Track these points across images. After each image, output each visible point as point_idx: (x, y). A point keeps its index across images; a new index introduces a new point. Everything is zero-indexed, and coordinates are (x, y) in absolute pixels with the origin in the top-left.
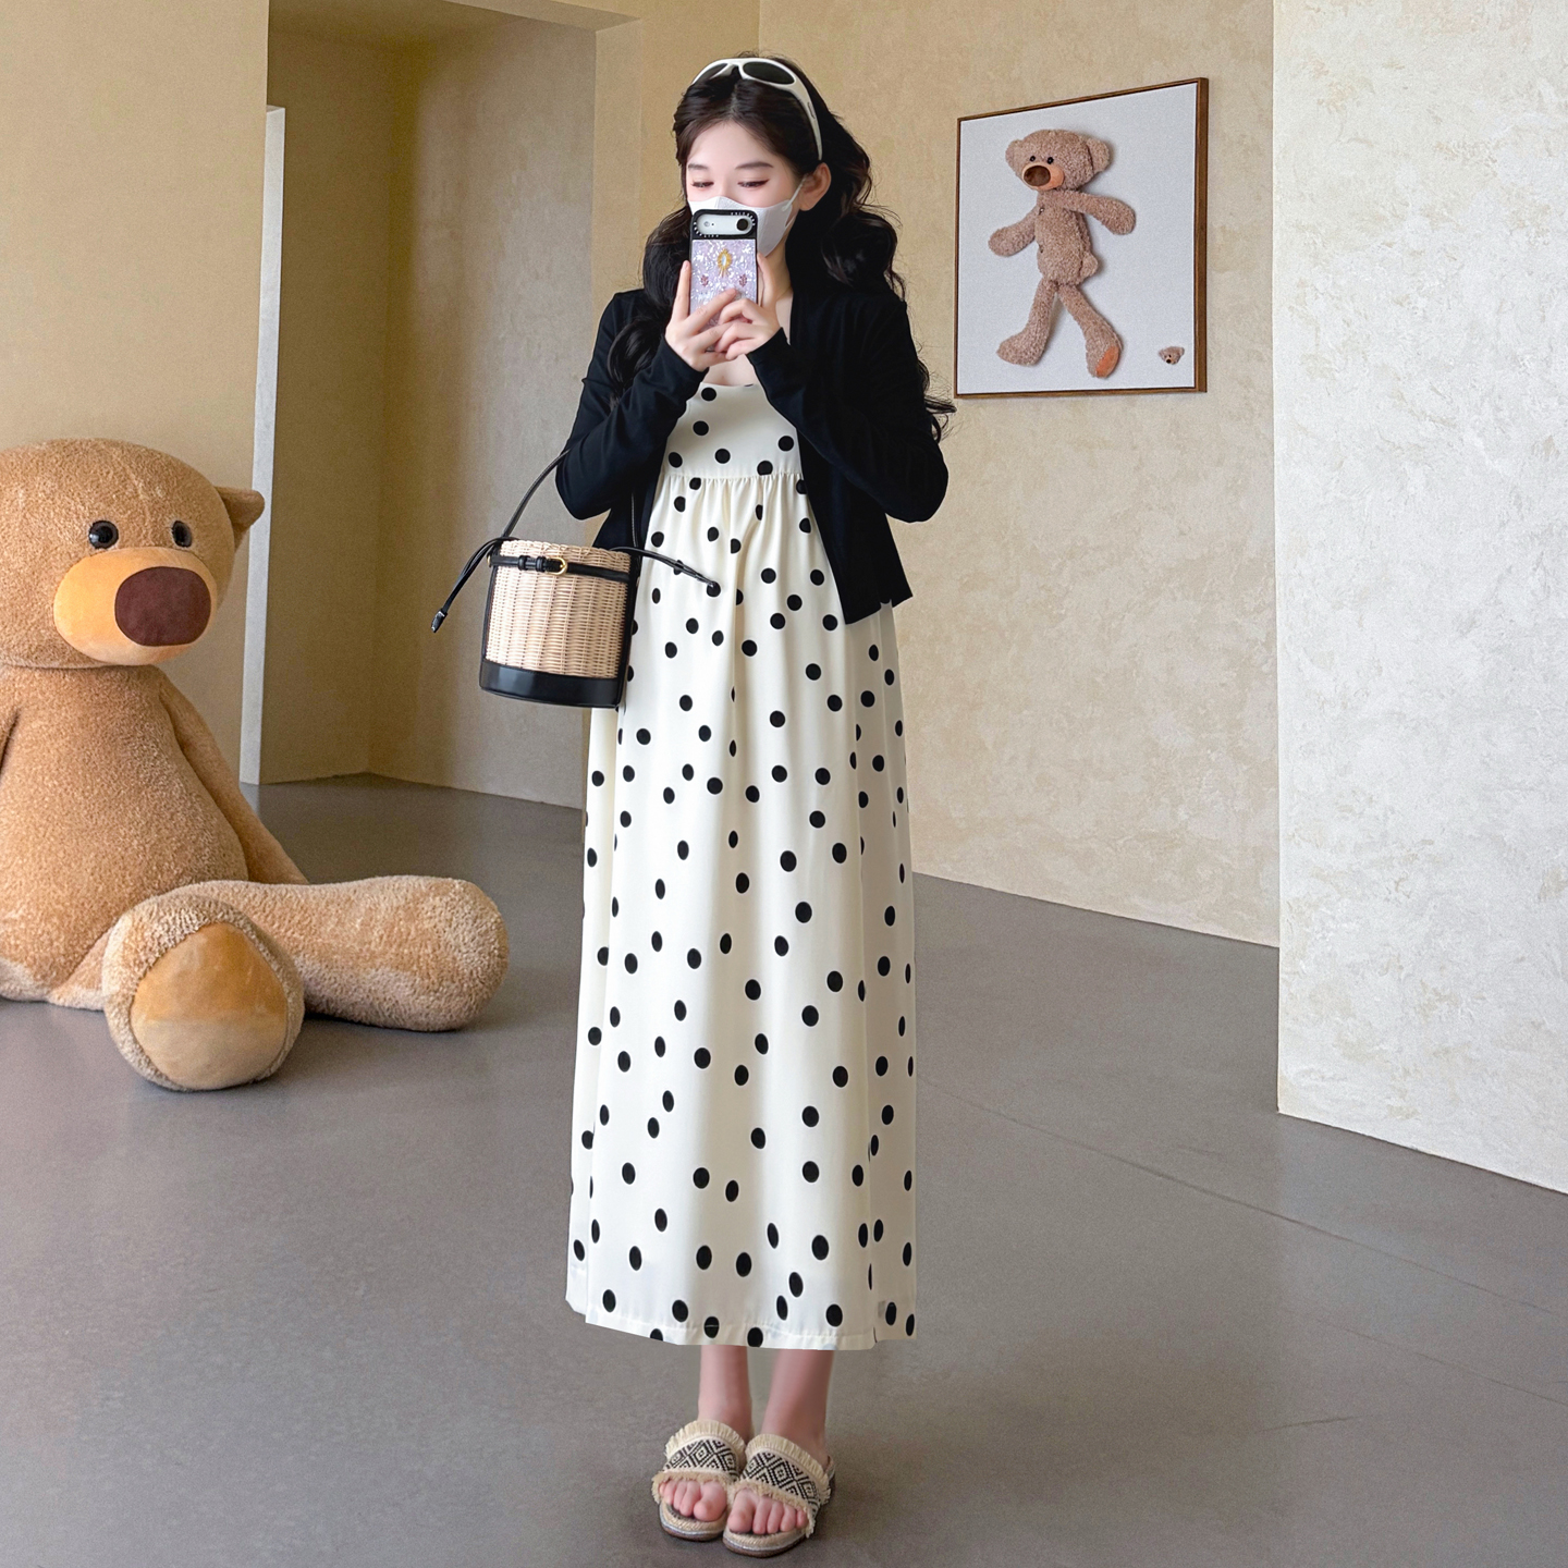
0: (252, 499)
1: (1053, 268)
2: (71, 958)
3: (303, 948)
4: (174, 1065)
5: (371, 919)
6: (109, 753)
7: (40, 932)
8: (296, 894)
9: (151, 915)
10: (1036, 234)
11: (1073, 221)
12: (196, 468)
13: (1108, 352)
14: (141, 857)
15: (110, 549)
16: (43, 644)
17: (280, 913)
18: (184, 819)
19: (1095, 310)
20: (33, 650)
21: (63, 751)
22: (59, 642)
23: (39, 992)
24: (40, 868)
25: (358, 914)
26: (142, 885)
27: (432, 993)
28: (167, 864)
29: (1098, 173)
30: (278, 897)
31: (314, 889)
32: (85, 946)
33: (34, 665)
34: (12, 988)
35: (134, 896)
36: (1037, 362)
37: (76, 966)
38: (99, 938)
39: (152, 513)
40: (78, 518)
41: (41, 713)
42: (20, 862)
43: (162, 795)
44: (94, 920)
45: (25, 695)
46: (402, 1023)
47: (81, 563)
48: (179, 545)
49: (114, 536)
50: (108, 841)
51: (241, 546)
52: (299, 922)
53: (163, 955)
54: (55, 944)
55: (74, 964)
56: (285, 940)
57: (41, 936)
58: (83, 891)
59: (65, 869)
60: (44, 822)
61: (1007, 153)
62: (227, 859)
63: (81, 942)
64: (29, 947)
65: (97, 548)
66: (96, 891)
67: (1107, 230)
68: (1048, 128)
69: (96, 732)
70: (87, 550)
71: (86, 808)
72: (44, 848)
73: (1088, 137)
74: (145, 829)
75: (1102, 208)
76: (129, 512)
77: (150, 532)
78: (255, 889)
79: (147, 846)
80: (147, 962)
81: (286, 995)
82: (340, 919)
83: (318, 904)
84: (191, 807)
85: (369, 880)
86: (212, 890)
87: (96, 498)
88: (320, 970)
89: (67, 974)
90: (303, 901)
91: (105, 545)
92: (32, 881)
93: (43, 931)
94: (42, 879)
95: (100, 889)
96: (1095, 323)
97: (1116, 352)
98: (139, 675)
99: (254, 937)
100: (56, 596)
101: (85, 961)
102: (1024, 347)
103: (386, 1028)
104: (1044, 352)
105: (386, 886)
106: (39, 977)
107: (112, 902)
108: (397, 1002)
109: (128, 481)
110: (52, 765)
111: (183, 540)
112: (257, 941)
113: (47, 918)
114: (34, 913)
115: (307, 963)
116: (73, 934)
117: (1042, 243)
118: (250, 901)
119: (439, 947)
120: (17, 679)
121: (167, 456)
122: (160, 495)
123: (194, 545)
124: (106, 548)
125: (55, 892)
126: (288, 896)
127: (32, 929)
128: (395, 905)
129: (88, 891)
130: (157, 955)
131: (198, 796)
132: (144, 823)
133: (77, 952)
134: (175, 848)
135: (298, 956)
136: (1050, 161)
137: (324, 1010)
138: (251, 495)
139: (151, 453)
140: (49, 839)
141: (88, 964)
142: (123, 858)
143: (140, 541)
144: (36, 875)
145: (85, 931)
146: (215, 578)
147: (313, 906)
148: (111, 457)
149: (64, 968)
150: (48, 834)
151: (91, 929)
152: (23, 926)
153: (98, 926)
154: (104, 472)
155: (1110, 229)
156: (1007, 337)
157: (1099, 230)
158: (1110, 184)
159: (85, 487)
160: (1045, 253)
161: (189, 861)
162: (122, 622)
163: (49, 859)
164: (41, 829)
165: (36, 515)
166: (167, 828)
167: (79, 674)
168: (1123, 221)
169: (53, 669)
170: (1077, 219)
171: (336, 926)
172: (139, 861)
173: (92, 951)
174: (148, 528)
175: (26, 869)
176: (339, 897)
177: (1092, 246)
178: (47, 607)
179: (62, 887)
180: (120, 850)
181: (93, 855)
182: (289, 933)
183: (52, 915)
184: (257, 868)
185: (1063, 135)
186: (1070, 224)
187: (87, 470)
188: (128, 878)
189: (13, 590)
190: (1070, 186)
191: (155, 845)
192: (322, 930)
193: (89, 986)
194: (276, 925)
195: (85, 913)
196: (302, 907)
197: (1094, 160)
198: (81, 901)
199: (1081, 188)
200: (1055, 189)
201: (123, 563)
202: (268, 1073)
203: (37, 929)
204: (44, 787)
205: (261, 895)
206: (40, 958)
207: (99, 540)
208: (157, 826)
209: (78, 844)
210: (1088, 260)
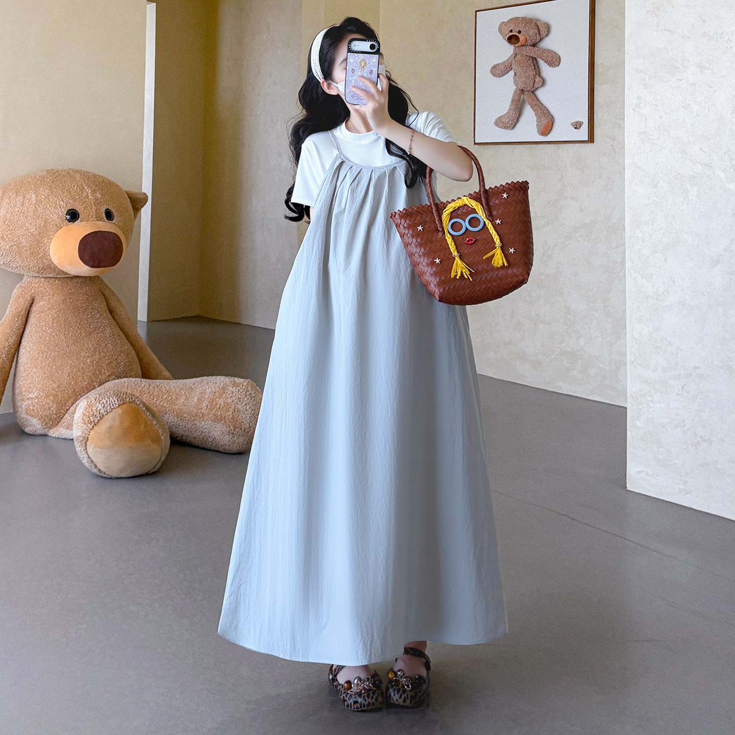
0: (142, 197)
1: (521, 83)
2: (59, 415)
3: (169, 411)
4: (107, 467)
5: (202, 397)
6: (77, 316)
7: (44, 403)
8: (164, 385)
9: (96, 399)
10: (512, 67)
11: (531, 61)
12: (115, 182)
13: (547, 123)
14: (92, 367)
15: (75, 222)
16: (45, 267)
17: (157, 394)
18: (112, 347)
19: (540, 103)
20: (40, 269)
21: (55, 315)
22: (52, 266)
23: (43, 431)
25: (196, 395)
26: (92, 381)
27: (231, 434)
28: (103, 370)
30: (156, 386)
32: (65, 410)
33: (41, 276)
34: (31, 429)
35: (88, 386)
36: (513, 128)
37: (61, 419)
38: (72, 406)
39: (95, 205)
40: (60, 208)
41: (44, 298)
43: (101, 335)
44: (70, 397)
45: (37, 290)
47: (62, 229)
48: (108, 220)
49: (78, 217)
50: (76, 360)
52: (166, 398)
53: (101, 418)
54: (52, 409)
56: (160, 407)
57: (44, 405)
58: (65, 384)
59: (56, 374)
61: (499, 28)
62: (131, 367)
63: (63, 408)
64: (39, 410)
65: (70, 222)
66: (70, 384)
68: (518, 16)
69: (70, 306)
70: (64, 223)
71: (65, 342)
72: (46, 364)
73: (538, 20)
74: (93, 353)
75: (544, 54)
76: (84, 205)
77: (94, 214)
78: (145, 382)
79: (94, 362)
80: (94, 421)
81: (161, 436)
82: (186, 397)
83: (175, 390)
84: (115, 341)
86: (125, 382)
87: (69, 198)
88: (178, 421)
89: (57, 423)
90: (168, 388)
91: (73, 221)
92: (41, 380)
93: (46, 403)
94: (45, 379)
95: (72, 383)
96: (540, 110)
97: (551, 123)
98: (90, 280)
100: (51, 243)
101: (65, 417)
102: (507, 121)
104: (516, 123)
105: (209, 382)
106: (44, 424)
107: (78, 389)
108: (215, 438)
109: (84, 190)
110: (50, 322)
111: (110, 218)
112: (146, 411)
113: (47, 397)
114: (42, 394)
115: (171, 418)
116: (60, 404)
117: (515, 71)
118: (142, 388)
119: (235, 412)
120: (33, 282)
121: (102, 177)
122: (99, 196)
123: (115, 219)
124: (74, 222)
125: (51, 385)
126: (160, 386)
127: (41, 402)
128: (214, 391)
129: (67, 384)
130: (99, 418)
131: (118, 335)
132: (93, 349)
133: (62, 412)
134: (107, 363)
135: (167, 414)
138: (141, 194)
139: (95, 176)
140: (48, 359)
141: (66, 419)
142: (83, 368)
143: (90, 219)
144: (42, 377)
145: (65, 403)
146: (125, 235)
147: (173, 391)
148: (76, 179)
149: (56, 420)
150: (48, 356)
151: (68, 401)
152: (36, 400)
153: (71, 400)
154: (73, 186)
155: (549, 65)
156: (499, 116)
157: (543, 65)
158: (548, 43)
159: (64, 193)
160: (517, 76)
161: (114, 369)
162: (82, 257)
163: (49, 369)
164: (45, 353)
165: (41, 206)
166: (103, 352)
167: (62, 280)
168: (554, 60)
169: (50, 278)
170: (533, 60)
171: (185, 400)
172: (91, 369)
173: (68, 412)
174: (93, 212)
175: (38, 374)
176: (186, 386)
177: (539, 73)
178: (46, 250)
179: (54, 382)
180: (81, 364)
181: (69, 367)
182: (161, 404)
183: (50, 396)
184: (146, 374)
185: (526, 20)
186: (529, 62)
187: (64, 185)
188: (85, 378)
189: (30, 242)
190: (529, 44)
191: (98, 361)
192: (178, 402)
193: (67, 428)
194: (155, 399)
195: (65, 394)
196: (168, 391)
197: (541, 32)
198: (64, 389)
199: (534, 45)
200: (522, 46)
201: (81, 229)
202: (153, 470)
203: (43, 402)
204: (46, 332)
205: (147, 385)
206: (44, 415)
207: (71, 218)
208: (99, 351)
209: (62, 362)
210: (538, 79)
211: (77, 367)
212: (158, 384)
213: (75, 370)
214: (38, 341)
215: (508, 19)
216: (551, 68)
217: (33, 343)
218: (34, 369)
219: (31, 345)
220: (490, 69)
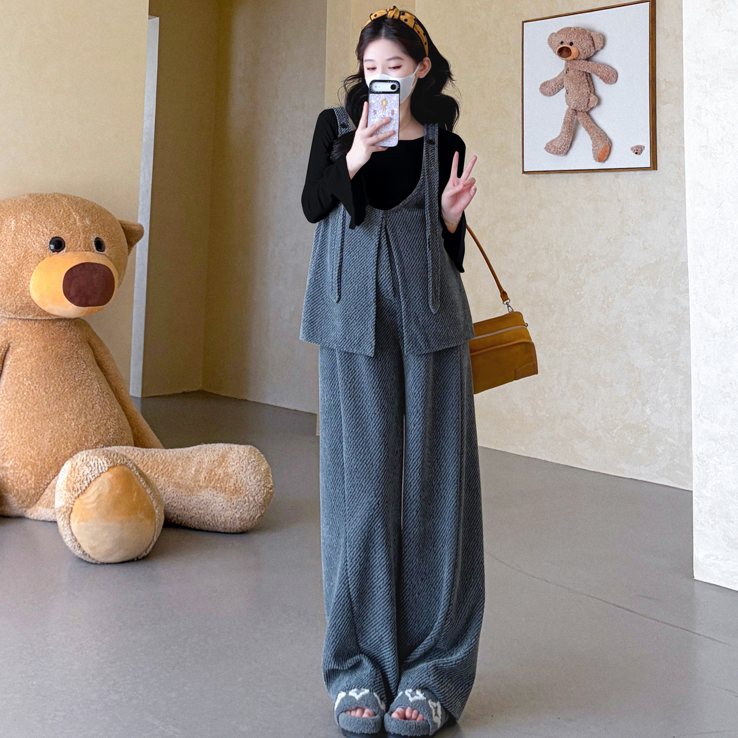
0: (138, 228)
1: (573, 102)
2: (38, 491)
5: (200, 468)
7: (21, 475)
9: (82, 462)
10: (564, 84)
11: (584, 77)
13: (604, 148)
14: (76, 432)
15: (60, 253)
16: (23, 305)
17: (151, 464)
18: (100, 409)
19: (596, 125)
20: (18, 309)
22: (32, 304)
23: (21, 511)
24: (22, 438)
25: (193, 465)
28: (90, 437)
29: (598, 51)
30: (150, 456)
31: (169, 451)
32: (46, 483)
33: (18, 317)
36: (566, 154)
37: (40, 496)
38: (53, 479)
39: (83, 233)
40: (43, 235)
41: (22, 344)
42: (11, 434)
44: (51, 468)
45: (13, 334)
46: (217, 528)
47: (45, 260)
49: (63, 246)
50: (58, 422)
51: (132, 252)
52: (162, 470)
53: (88, 485)
54: (30, 482)
55: (39, 494)
57: (21, 477)
58: (45, 452)
59: (35, 439)
60: (24, 409)
61: (549, 40)
62: (122, 435)
63: (43, 481)
64: (15, 484)
65: (54, 252)
66: (52, 451)
67: (602, 81)
68: (570, 26)
70: (48, 253)
71: (46, 400)
72: (24, 426)
73: (592, 31)
74: (78, 415)
75: (600, 70)
76: (71, 232)
77: (83, 242)
78: (138, 451)
79: (80, 426)
80: (80, 490)
81: (155, 508)
82: (184, 468)
83: (172, 460)
84: (104, 400)
85: (199, 446)
87: (53, 225)
89: (35, 501)
90: (163, 457)
91: (59, 250)
92: (18, 445)
93: (23, 475)
94: (22, 444)
95: (54, 450)
96: (596, 132)
97: (609, 148)
98: (75, 323)
99: (137, 474)
100: (32, 278)
101: (45, 493)
102: (559, 145)
103: (208, 531)
104: (569, 150)
105: (208, 449)
106: (20, 502)
107: (60, 458)
109: (71, 216)
111: (101, 249)
112: (139, 476)
113: (25, 467)
114: (18, 463)
115: (166, 493)
116: (39, 476)
117: (567, 89)
118: (135, 457)
119: (237, 482)
120: (9, 325)
121: (92, 202)
122: (88, 223)
123: (106, 250)
124: (58, 252)
125: (29, 451)
127: (17, 473)
128: (212, 459)
129: (47, 451)
131: (108, 394)
132: (78, 410)
133: (41, 487)
134: (94, 428)
136: (571, 44)
137: (175, 521)
138: (137, 225)
140: (26, 421)
141: (47, 495)
143: (77, 248)
144: (19, 442)
145: (46, 475)
146: (118, 270)
147: (169, 461)
148: (62, 203)
149: (34, 496)
150: (26, 417)
151: (48, 473)
152: (12, 471)
153: (53, 472)
154: (58, 211)
155: (604, 81)
157: (598, 82)
158: (603, 57)
159: (48, 219)
160: (569, 94)
161: (102, 435)
162: (67, 293)
163: (26, 433)
164: (22, 413)
165: (21, 234)
166: (90, 415)
167: (42, 322)
168: (611, 76)
169: (29, 320)
170: (587, 76)
171: (182, 472)
172: (75, 436)
173: (49, 486)
174: (81, 242)
175: (14, 438)
176: (183, 456)
177: (594, 90)
178: (26, 285)
179: (33, 449)
180: (65, 428)
181: (50, 431)
182: (156, 476)
183: (28, 465)
184: (139, 441)
185: (578, 30)
186: (582, 79)
187: (49, 210)
188: (69, 444)
189: (8, 276)
190: (582, 58)
191: (84, 425)
192: (174, 474)
193: (48, 506)
194: (149, 471)
195: (46, 463)
196: (163, 461)
197: (595, 43)
198: (44, 457)
199: (588, 59)
200: (574, 59)
201: (68, 260)
202: (145, 554)
203: (20, 473)
204: (23, 385)
205: (141, 454)
206: (21, 491)
207: (55, 248)
208: (85, 413)
209: (42, 424)
210: (592, 98)
211: (60, 432)
212: (153, 453)
213: (57, 435)
214: (14, 397)
215: (559, 30)
216: (608, 85)
217: (8, 400)
218: (9, 432)
219: (6, 402)
220: (539, 87)
